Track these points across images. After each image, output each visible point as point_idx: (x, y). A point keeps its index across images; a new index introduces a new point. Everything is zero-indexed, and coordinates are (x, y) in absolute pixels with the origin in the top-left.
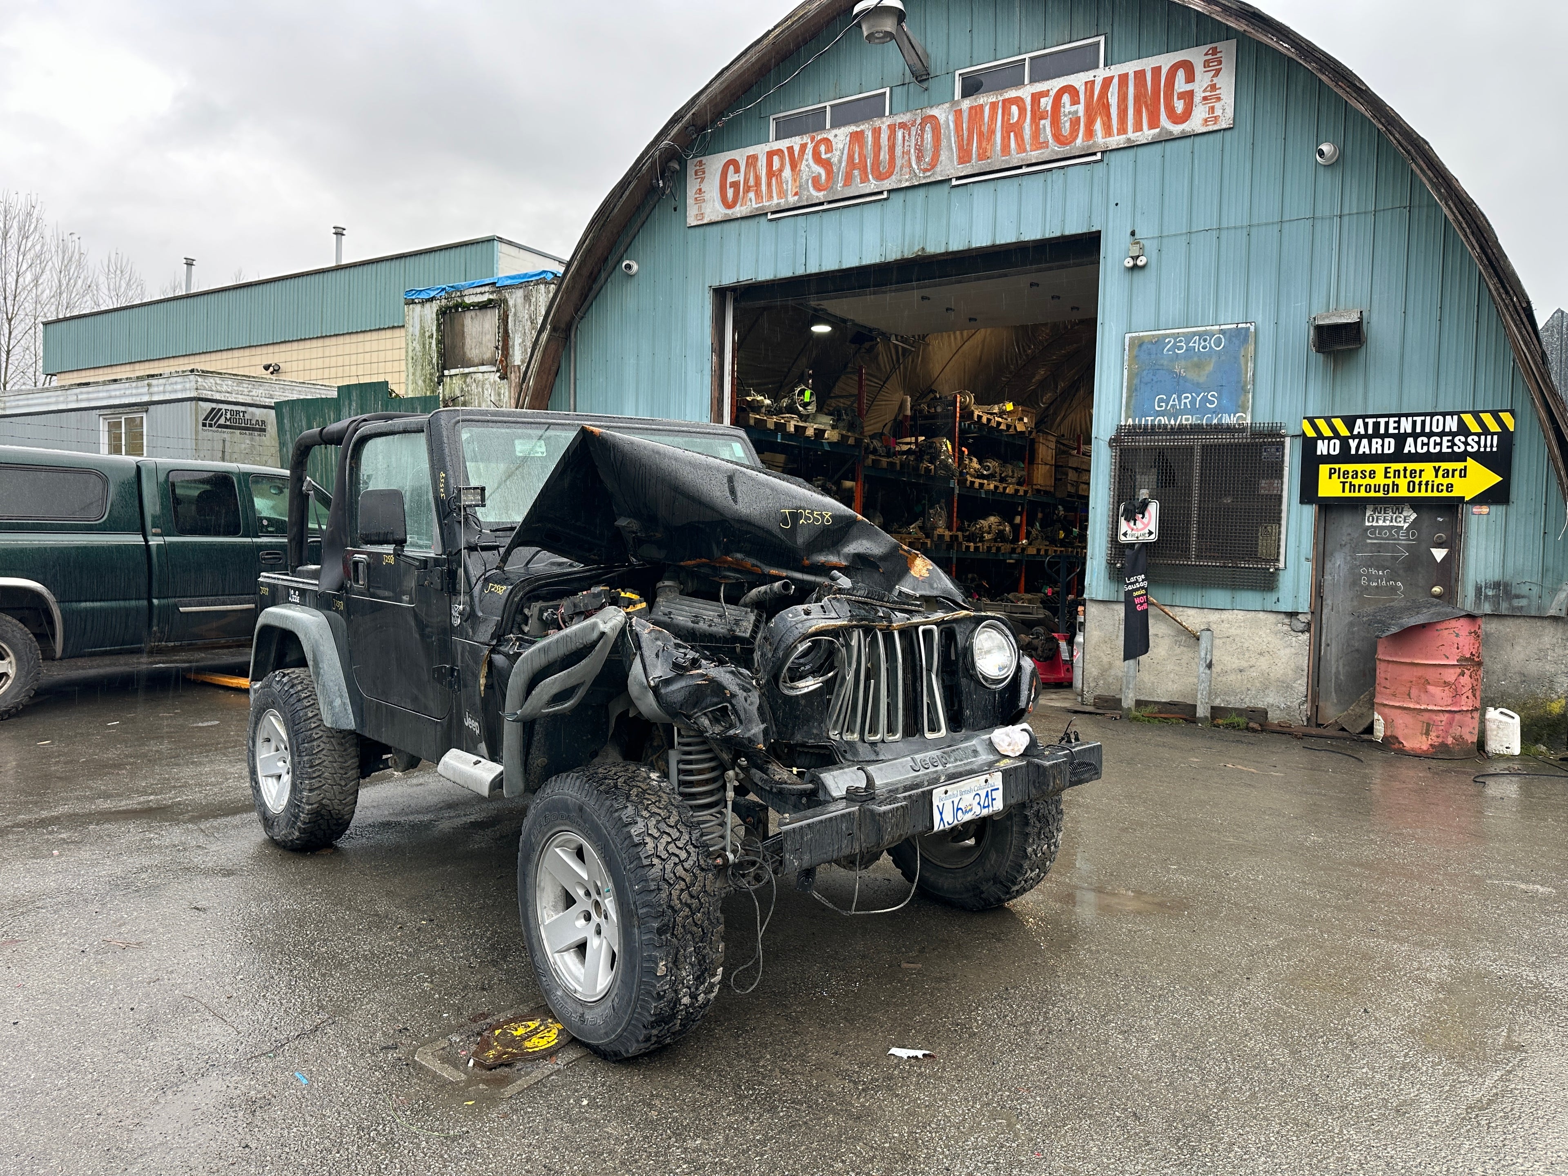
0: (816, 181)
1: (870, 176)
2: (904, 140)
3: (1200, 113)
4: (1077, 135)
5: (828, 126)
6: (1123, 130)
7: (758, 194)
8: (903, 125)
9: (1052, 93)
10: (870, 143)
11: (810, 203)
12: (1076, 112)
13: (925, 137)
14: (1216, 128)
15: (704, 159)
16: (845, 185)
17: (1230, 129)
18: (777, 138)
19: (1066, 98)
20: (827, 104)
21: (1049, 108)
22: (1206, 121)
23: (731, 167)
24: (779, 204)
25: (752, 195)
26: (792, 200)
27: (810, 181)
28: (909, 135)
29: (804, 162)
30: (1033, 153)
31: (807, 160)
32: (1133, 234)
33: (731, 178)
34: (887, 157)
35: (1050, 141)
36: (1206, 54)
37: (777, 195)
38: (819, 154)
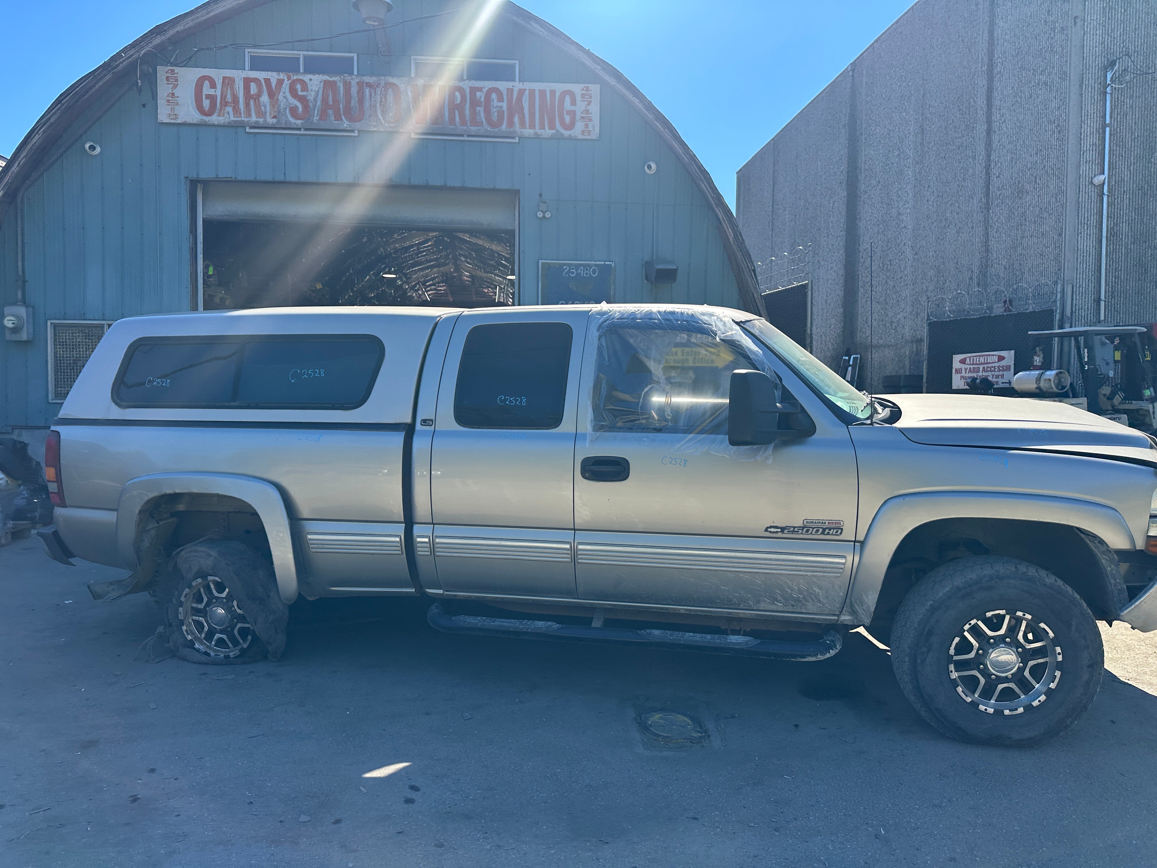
0: (293, 111)
1: (343, 117)
2: (371, 96)
3: (579, 126)
4: (502, 123)
5: (302, 71)
6: (532, 126)
7: (236, 110)
8: (369, 85)
9: (485, 90)
10: (342, 92)
11: (289, 127)
12: (501, 107)
13: (388, 97)
14: (589, 137)
15: (177, 69)
16: (320, 119)
17: (597, 140)
18: (252, 69)
19: (494, 96)
20: (301, 53)
21: (482, 99)
22: (583, 132)
23: (207, 83)
24: (256, 122)
25: (229, 109)
26: (271, 121)
27: (288, 111)
28: (375, 93)
29: (281, 94)
30: (472, 128)
31: (284, 93)
32: (541, 195)
33: (207, 90)
34: (357, 105)
35: (484, 123)
36: (583, 90)
37: (256, 115)
38: (296, 90)
